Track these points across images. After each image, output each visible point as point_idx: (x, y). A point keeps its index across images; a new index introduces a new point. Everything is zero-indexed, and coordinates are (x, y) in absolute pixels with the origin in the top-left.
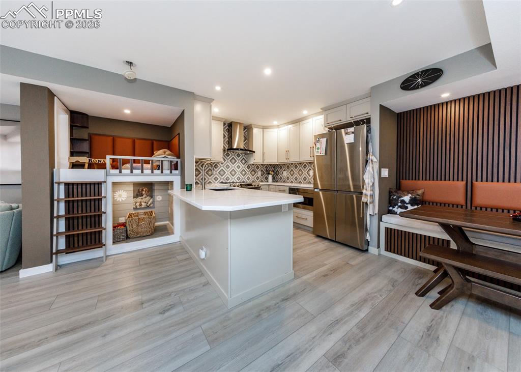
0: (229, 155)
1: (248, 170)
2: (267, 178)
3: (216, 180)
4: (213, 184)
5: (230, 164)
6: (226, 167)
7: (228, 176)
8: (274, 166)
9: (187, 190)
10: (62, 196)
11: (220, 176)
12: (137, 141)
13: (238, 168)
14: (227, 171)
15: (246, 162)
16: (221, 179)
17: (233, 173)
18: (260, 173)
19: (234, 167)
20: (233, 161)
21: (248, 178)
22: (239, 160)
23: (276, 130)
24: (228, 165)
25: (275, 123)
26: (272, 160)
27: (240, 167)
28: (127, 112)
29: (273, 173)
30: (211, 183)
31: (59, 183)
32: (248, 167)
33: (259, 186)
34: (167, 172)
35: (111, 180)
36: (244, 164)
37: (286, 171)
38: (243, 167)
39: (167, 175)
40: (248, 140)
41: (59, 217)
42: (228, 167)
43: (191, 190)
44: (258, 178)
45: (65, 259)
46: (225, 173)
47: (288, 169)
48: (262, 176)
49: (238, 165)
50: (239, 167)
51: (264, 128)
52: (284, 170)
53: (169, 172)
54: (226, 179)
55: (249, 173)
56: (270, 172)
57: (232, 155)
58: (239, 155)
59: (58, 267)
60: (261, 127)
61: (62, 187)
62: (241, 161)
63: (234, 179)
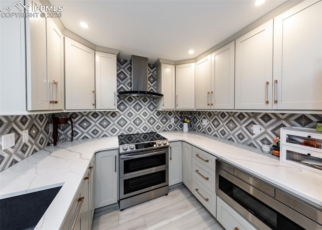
0: (132, 100)
1: (158, 117)
2: (182, 126)
3: (114, 133)
5: (133, 111)
6: (128, 115)
7: (130, 126)
8: (191, 113)
11: (120, 127)
13: (145, 116)
14: (130, 121)
15: (155, 107)
16: (121, 130)
17: (138, 122)
18: (173, 120)
19: (139, 114)
20: (137, 107)
21: (158, 128)
22: (145, 106)
23: (193, 65)
24: (130, 113)
26: (188, 105)
27: (147, 114)
32: (158, 114)
33: (168, 144)
36: (152, 111)
37: (206, 120)
38: (150, 114)
40: (157, 81)
42: (130, 115)
44: (170, 127)
46: (127, 122)
47: (210, 117)
48: (176, 123)
49: (145, 112)
50: (145, 114)
51: (177, 64)
52: (204, 118)
54: (128, 130)
55: (159, 121)
56: (186, 120)
57: (136, 100)
58: (145, 100)
60: (174, 63)
62: (148, 107)
63: (139, 129)
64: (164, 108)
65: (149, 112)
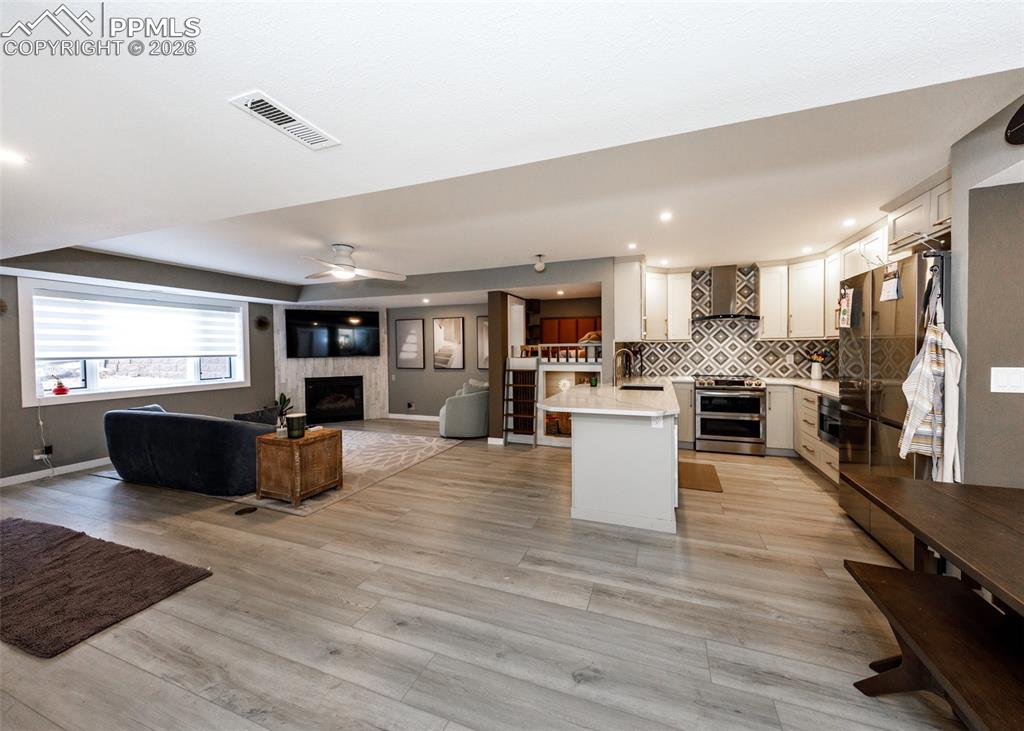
0: (712, 326)
1: (758, 353)
4: (656, 378)
5: (714, 343)
6: (706, 348)
7: (709, 363)
9: (592, 386)
10: (511, 382)
12: (580, 321)
13: (733, 350)
14: (709, 356)
15: (752, 336)
16: (696, 369)
17: (721, 358)
18: (790, 359)
19: (723, 347)
20: (721, 336)
21: (758, 369)
22: (733, 334)
24: (709, 345)
25: (807, 250)
27: (737, 347)
28: (560, 293)
29: (821, 359)
30: (655, 375)
31: (509, 371)
32: (758, 346)
33: (763, 386)
34: (592, 360)
35: (543, 369)
36: (746, 342)
39: (592, 364)
40: (755, 293)
41: (508, 400)
42: (709, 347)
43: (596, 385)
44: (784, 369)
45: (512, 438)
46: (704, 358)
48: (797, 364)
49: (733, 344)
50: (733, 347)
51: (790, 263)
53: (593, 360)
54: (707, 369)
55: (761, 358)
56: (815, 357)
57: (719, 326)
58: (733, 326)
59: (507, 443)
60: (785, 263)
61: (511, 373)
62: (739, 336)
63: (723, 369)
64: (764, 336)
65: (740, 344)
